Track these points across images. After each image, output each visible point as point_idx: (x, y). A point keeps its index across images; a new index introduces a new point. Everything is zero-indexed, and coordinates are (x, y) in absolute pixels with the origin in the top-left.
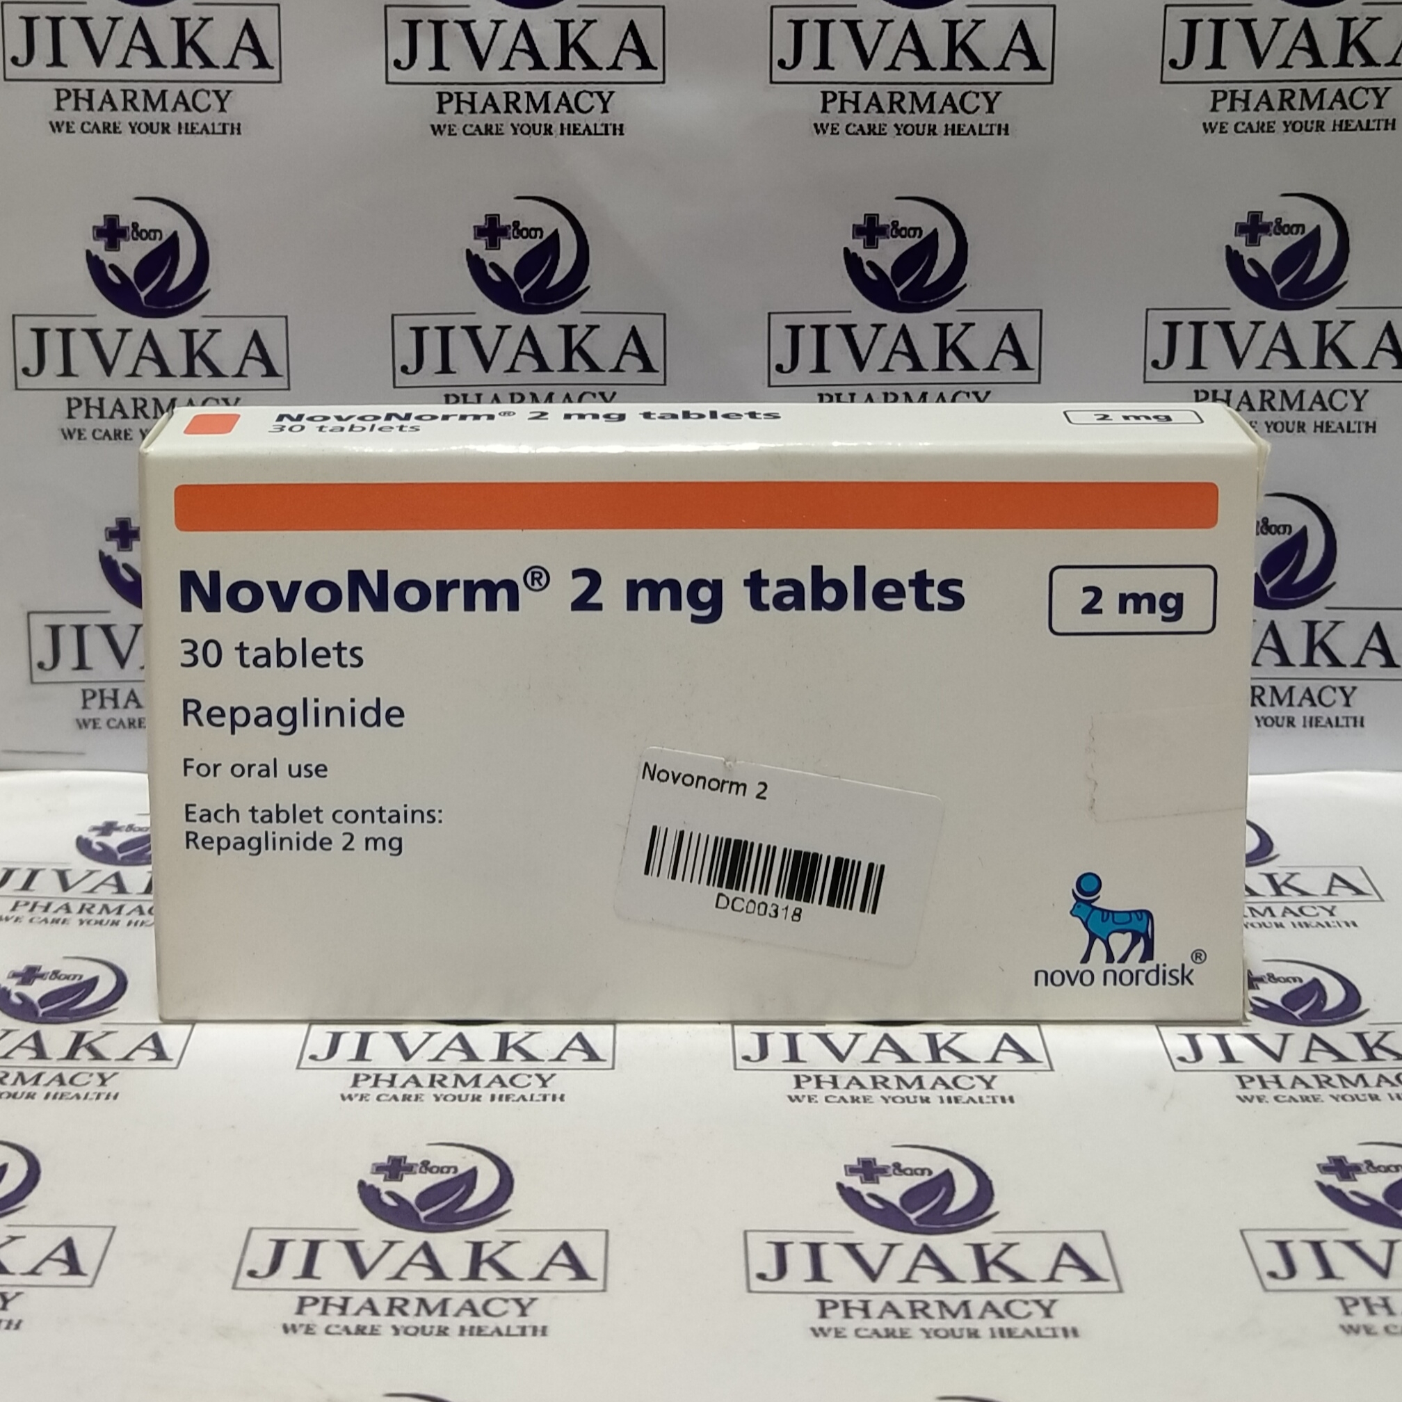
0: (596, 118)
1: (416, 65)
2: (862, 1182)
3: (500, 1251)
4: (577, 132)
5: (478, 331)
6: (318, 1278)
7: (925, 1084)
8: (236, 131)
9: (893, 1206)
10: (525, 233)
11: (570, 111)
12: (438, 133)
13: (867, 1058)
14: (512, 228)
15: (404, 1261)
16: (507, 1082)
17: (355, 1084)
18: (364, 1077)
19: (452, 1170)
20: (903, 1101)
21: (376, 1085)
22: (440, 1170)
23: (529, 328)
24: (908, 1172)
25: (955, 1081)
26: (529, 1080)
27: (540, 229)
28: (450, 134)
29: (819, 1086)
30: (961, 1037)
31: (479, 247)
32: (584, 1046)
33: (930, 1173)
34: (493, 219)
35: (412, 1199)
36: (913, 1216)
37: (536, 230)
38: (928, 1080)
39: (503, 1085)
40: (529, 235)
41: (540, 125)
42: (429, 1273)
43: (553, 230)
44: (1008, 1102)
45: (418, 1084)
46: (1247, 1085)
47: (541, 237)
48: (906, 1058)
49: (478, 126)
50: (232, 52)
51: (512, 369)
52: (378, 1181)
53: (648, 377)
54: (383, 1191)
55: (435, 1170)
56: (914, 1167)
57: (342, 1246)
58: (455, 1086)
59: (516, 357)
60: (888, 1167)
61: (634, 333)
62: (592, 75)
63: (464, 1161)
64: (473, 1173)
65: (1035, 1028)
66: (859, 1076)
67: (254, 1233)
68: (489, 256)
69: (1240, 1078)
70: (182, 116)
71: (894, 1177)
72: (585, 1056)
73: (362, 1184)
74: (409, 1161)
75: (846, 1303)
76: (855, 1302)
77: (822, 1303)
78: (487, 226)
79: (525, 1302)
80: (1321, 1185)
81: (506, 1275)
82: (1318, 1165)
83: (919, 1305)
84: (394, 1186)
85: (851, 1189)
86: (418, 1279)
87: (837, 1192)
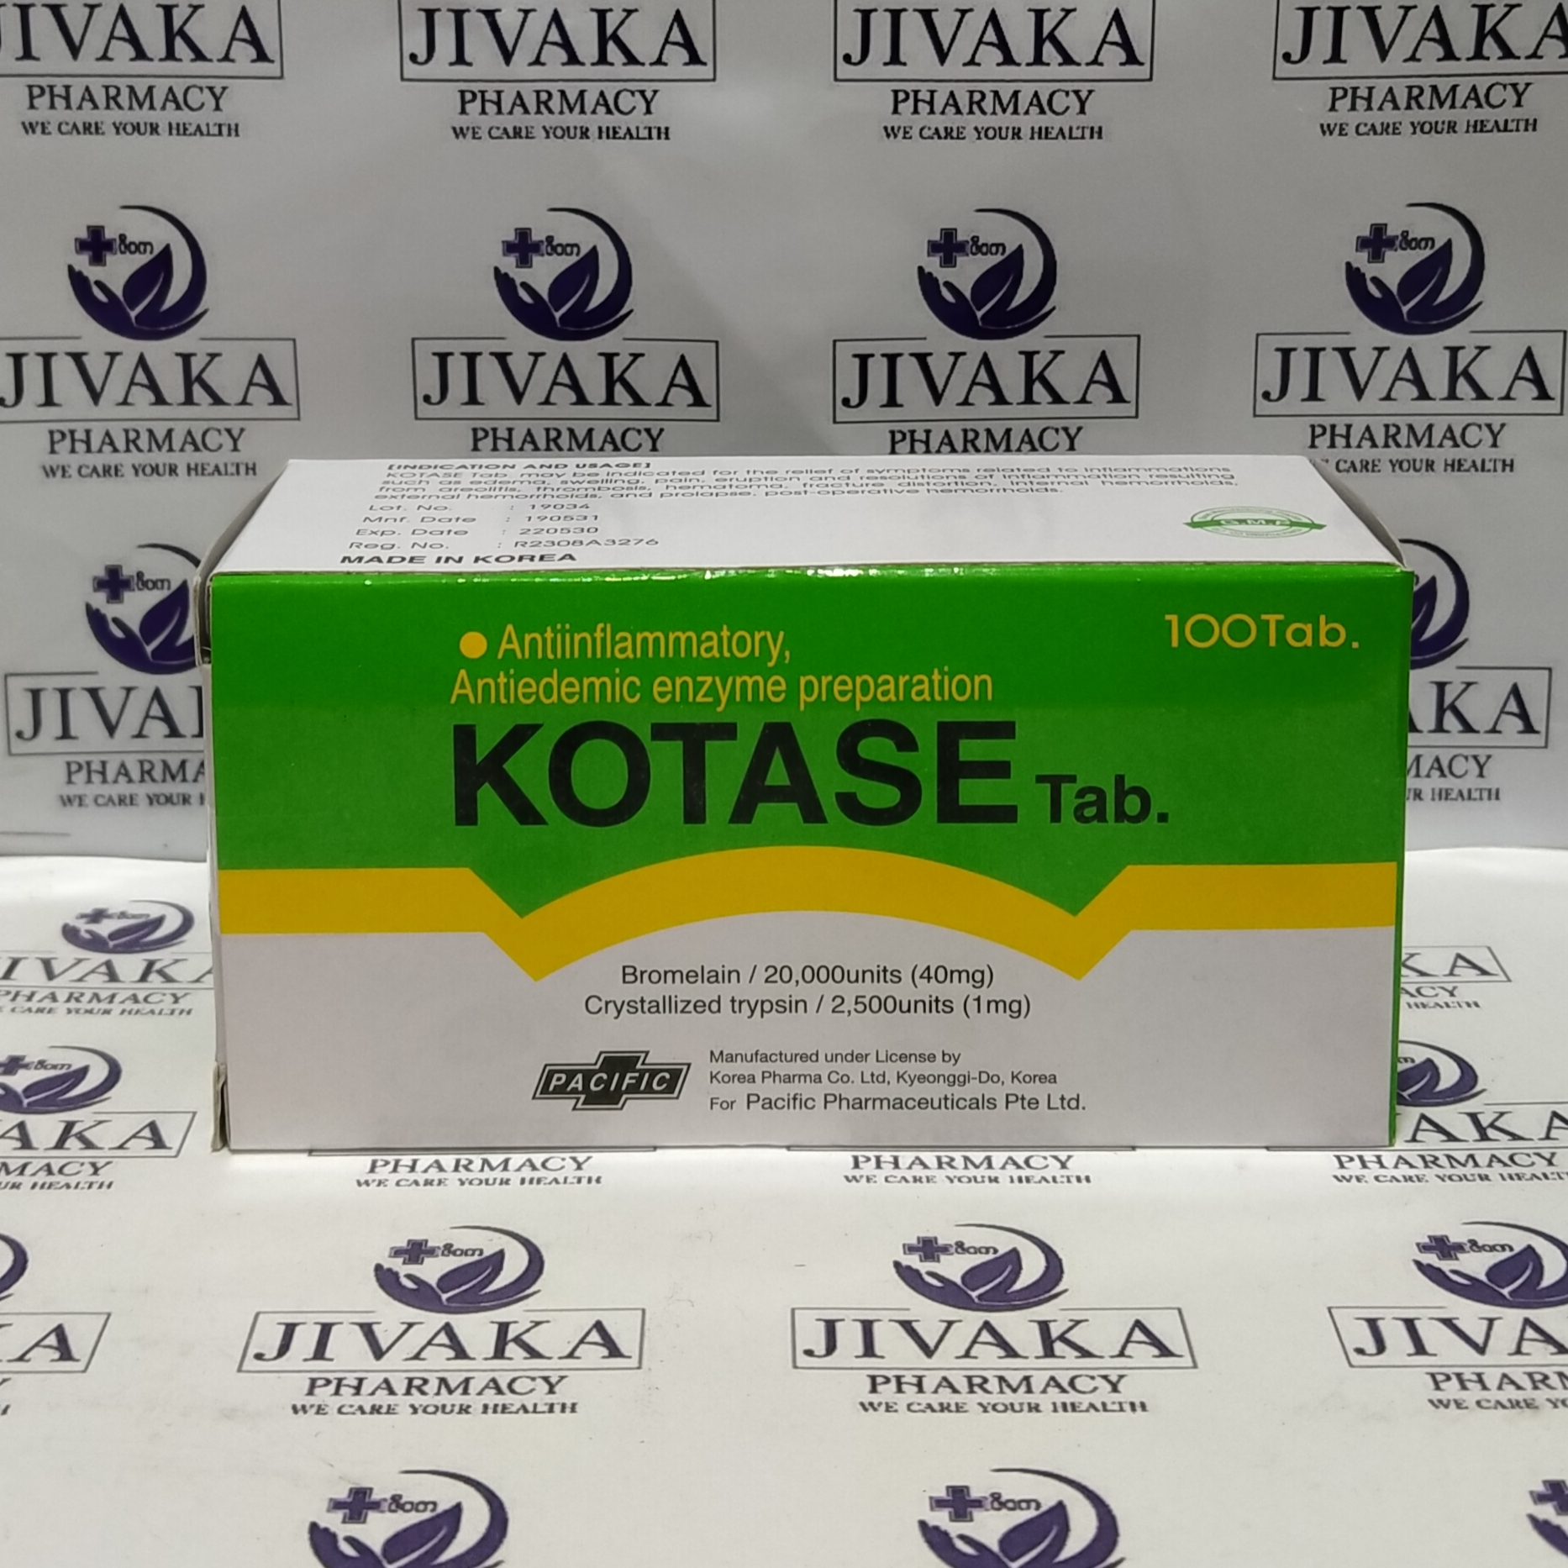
0: (638, 120)
1: (434, 59)
2: (921, 1261)
3: (528, 1331)
4: (617, 136)
5: (509, 359)
6: (331, 1360)
7: (994, 1163)
8: (233, 133)
9: (954, 1284)
10: (559, 250)
11: (609, 112)
12: (461, 136)
14: (546, 244)
15: (424, 1342)
16: (538, 1165)
17: (373, 1168)
18: (383, 1163)
19: (477, 1253)
20: (970, 1181)
21: (395, 1170)
22: (465, 1253)
23: (565, 355)
24: (972, 1250)
25: (1028, 1161)
26: (563, 1163)
27: (576, 245)
28: (474, 138)
29: (878, 1166)
31: (509, 264)
33: (996, 1251)
34: (523, 234)
35: (433, 1281)
36: (974, 1294)
37: (572, 246)
38: (997, 1161)
39: (534, 1168)
40: (564, 252)
41: (575, 128)
42: (452, 1354)
43: (591, 246)
45: (441, 1169)
46: (1346, 1165)
47: (578, 254)
49: (505, 129)
50: (227, 43)
51: (547, 402)
52: (397, 1265)
53: (699, 412)
54: (402, 1274)
56: (977, 1245)
57: (357, 1328)
58: (482, 1170)
59: (551, 389)
60: (951, 1246)
61: (683, 362)
62: (633, 71)
63: (490, 1244)
64: (499, 1256)
66: (922, 1157)
67: (261, 1316)
68: (519, 275)
69: (1340, 1158)
70: (172, 115)
71: (956, 1255)
73: (378, 1268)
74: (430, 1244)
75: (898, 1378)
76: (909, 1377)
77: (873, 1378)
78: (517, 242)
79: (553, 1380)
80: (1419, 1264)
81: (533, 1353)
82: (1418, 1245)
83: (977, 1381)
84: (414, 1269)
85: (909, 1268)
86: (439, 1359)
87: (893, 1270)
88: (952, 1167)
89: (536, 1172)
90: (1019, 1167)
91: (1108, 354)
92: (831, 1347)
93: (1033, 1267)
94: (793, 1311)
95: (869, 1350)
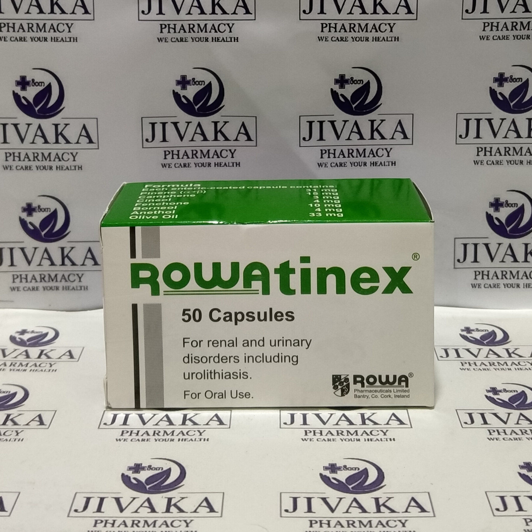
0: (227, 34)
1: (151, 13)
2: (330, 473)
3: (179, 501)
4: (219, 41)
5: (178, 124)
6: (103, 512)
8: (75, 41)
9: (343, 483)
10: (197, 83)
11: (216, 32)
12: (160, 41)
13: (335, 423)
14: (192, 81)
15: (139, 505)
16: (185, 433)
17: (122, 435)
19: (161, 469)
22: (156, 469)
23: (199, 123)
24: (350, 469)
25: (371, 433)
26: (194, 433)
27: (204, 81)
28: (165, 42)
29: (314, 435)
30: (375, 414)
31: (178, 89)
32: (218, 419)
33: (359, 469)
34: (184, 77)
35: (143, 480)
36: (350, 487)
37: (202, 81)
38: (360, 432)
40: (199, 84)
41: (203, 38)
42: (149, 510)
43: (209, 82)
44: (393, 441)
45: (148, 435)
47: (204, 85)
48: (351, 423)
49: (177, 38)
50: (73, 7)
51: (192, 140)
52: (130, 473)
53: (249, 143)
54: (132, 477)
55: (154, 469)
56: (352, 467)
57: (114, 500)
59: (194, 135)
60: (342, 467)
61: (243, 125)
62: (225, 17)
63: (166, 465)
64: (170, 470)
65: (406, 411)
66: (332, 431)
67: (77, 494)
68: (182, 93)
69: (489, 431)
70: (52, 34)
71: (344, 471)
72: (218, 423)
73: (123, 475)
74: (143, 465)
75: (321, 521)
76: (325, 521)
77: (311, 521)
78: (181, 80)
79: (188, 521)
80: (520, 474)
81: (181, 510)
82: (519, 466)
83: (351, 522)
84: (136, 476)
85: (325, 476)
86: (145, 512)
87: (319, 477)
88: (343, 435)
89: (184, 436)
90: (368, 435)
91: (401, 121)
92: (295, 508)
93: (373, 475)
94: (281, 493)
95: (310, 510)
